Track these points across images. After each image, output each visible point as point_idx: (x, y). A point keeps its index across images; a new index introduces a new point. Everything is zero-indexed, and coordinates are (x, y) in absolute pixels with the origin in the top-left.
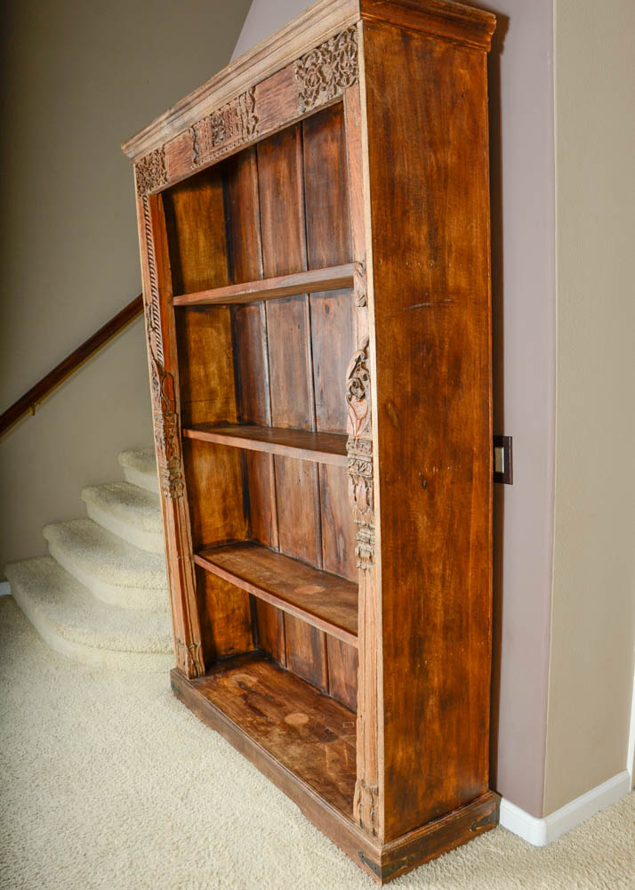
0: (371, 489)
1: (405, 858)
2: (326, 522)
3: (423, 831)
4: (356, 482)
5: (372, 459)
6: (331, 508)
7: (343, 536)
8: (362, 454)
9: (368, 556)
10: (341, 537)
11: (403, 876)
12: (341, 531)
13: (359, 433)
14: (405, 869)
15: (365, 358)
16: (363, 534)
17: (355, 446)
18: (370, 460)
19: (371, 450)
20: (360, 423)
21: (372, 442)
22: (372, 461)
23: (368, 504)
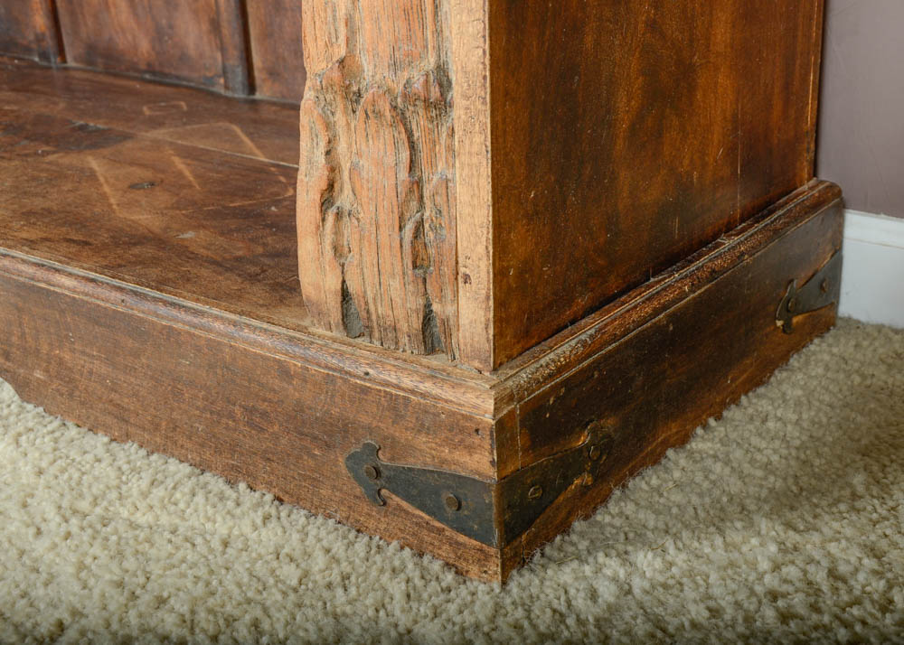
1: (584, 439)
3: (634, 310)
11: (578, 525)
14: (585, 489)
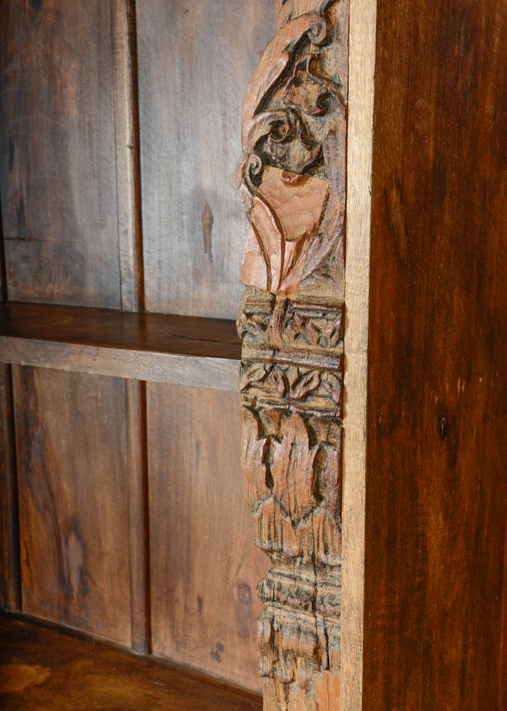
0: (332, 453)
2: (31, 505)
4: (271, 429)
5: (342, 358)
6: (46, 474)
7: (79, 537)
8: (301, 344)
9: (309, 646)
10: (73, 539)
12: (74, 526)
13: (292, 280)
15: (327, 41)
16: (286, 582)
17: (273, 321)
18: (336, 364)
19: (341, 333)
20: (298, 250)
21: (343, 308)
22: (342, 368)
23: (318, 497)
